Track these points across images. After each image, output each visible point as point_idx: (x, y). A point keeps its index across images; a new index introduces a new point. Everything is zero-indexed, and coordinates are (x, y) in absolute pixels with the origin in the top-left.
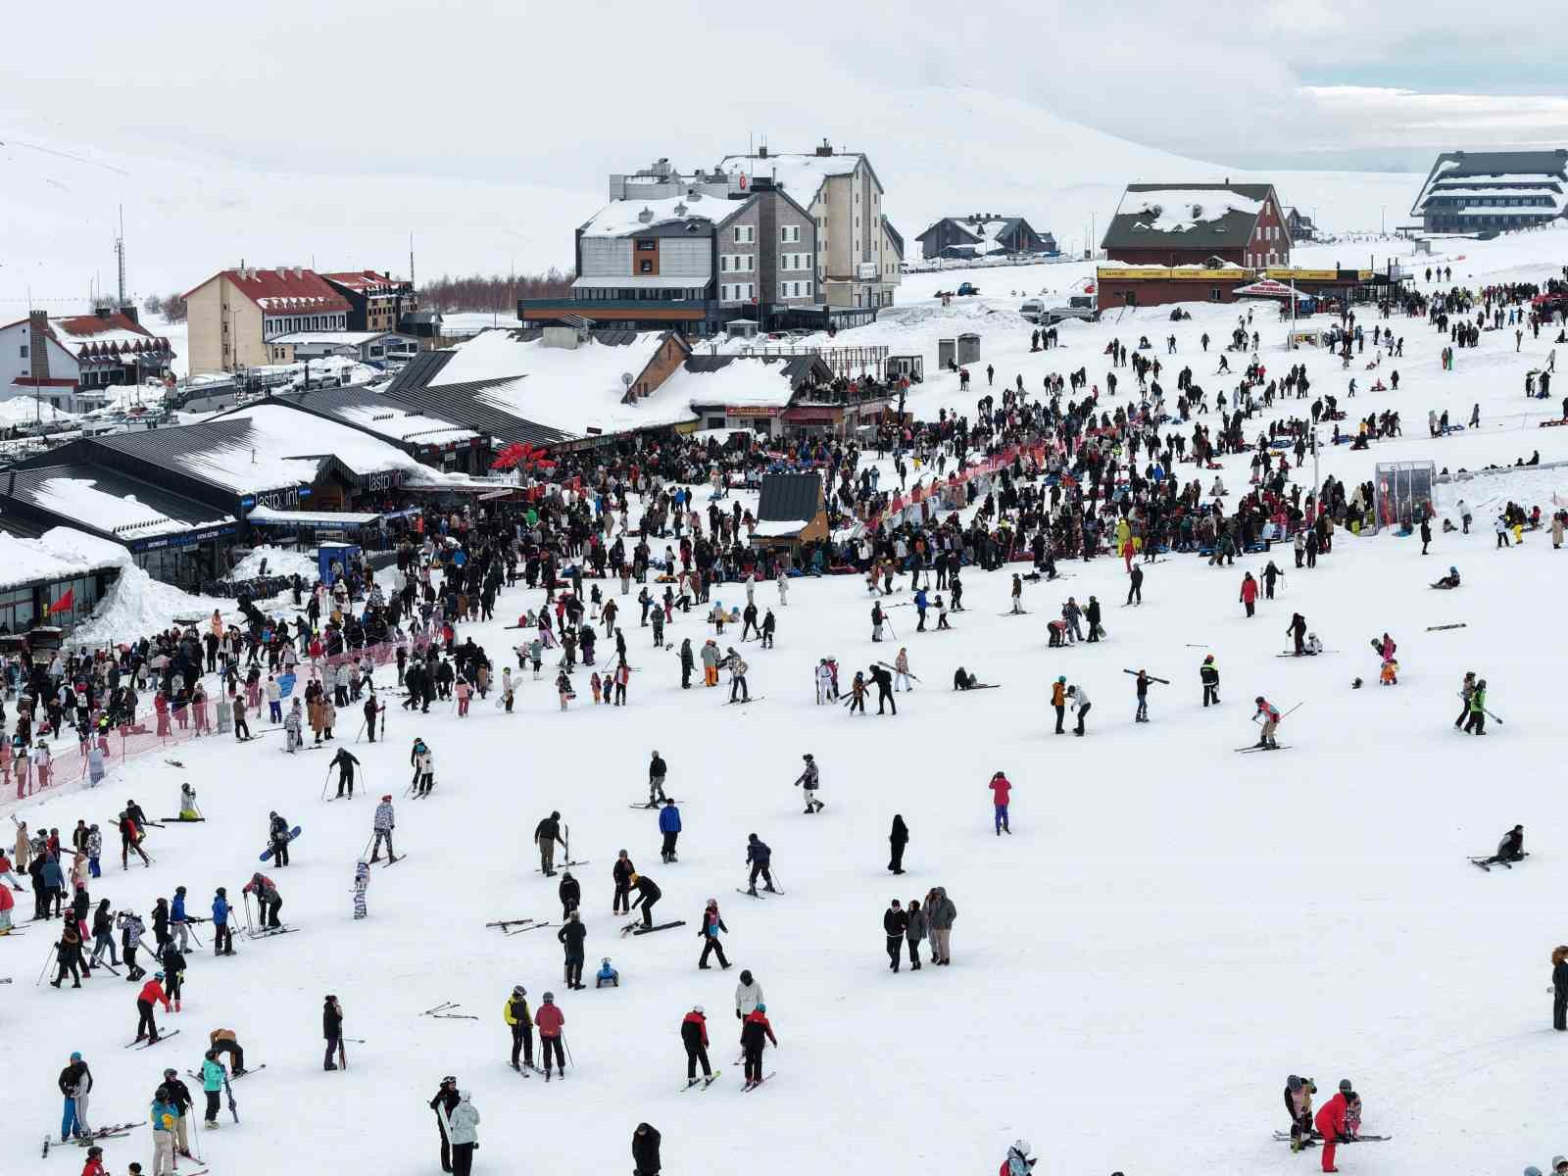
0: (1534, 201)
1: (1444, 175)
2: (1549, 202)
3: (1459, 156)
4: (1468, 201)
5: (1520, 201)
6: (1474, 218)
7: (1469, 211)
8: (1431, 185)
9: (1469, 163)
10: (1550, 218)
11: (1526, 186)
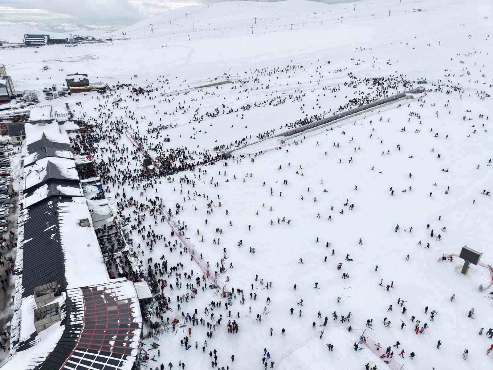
0: (41, 42)
1: (26, 38)
2: (44, 42)
3: (27, 35)
4: (31, 42)
5: (40, 42)
6: (33, 44)
7: (32, 43)
8: (25, 39)
9: (30, 36)
10: (45, 44)
11: (40, 40)
